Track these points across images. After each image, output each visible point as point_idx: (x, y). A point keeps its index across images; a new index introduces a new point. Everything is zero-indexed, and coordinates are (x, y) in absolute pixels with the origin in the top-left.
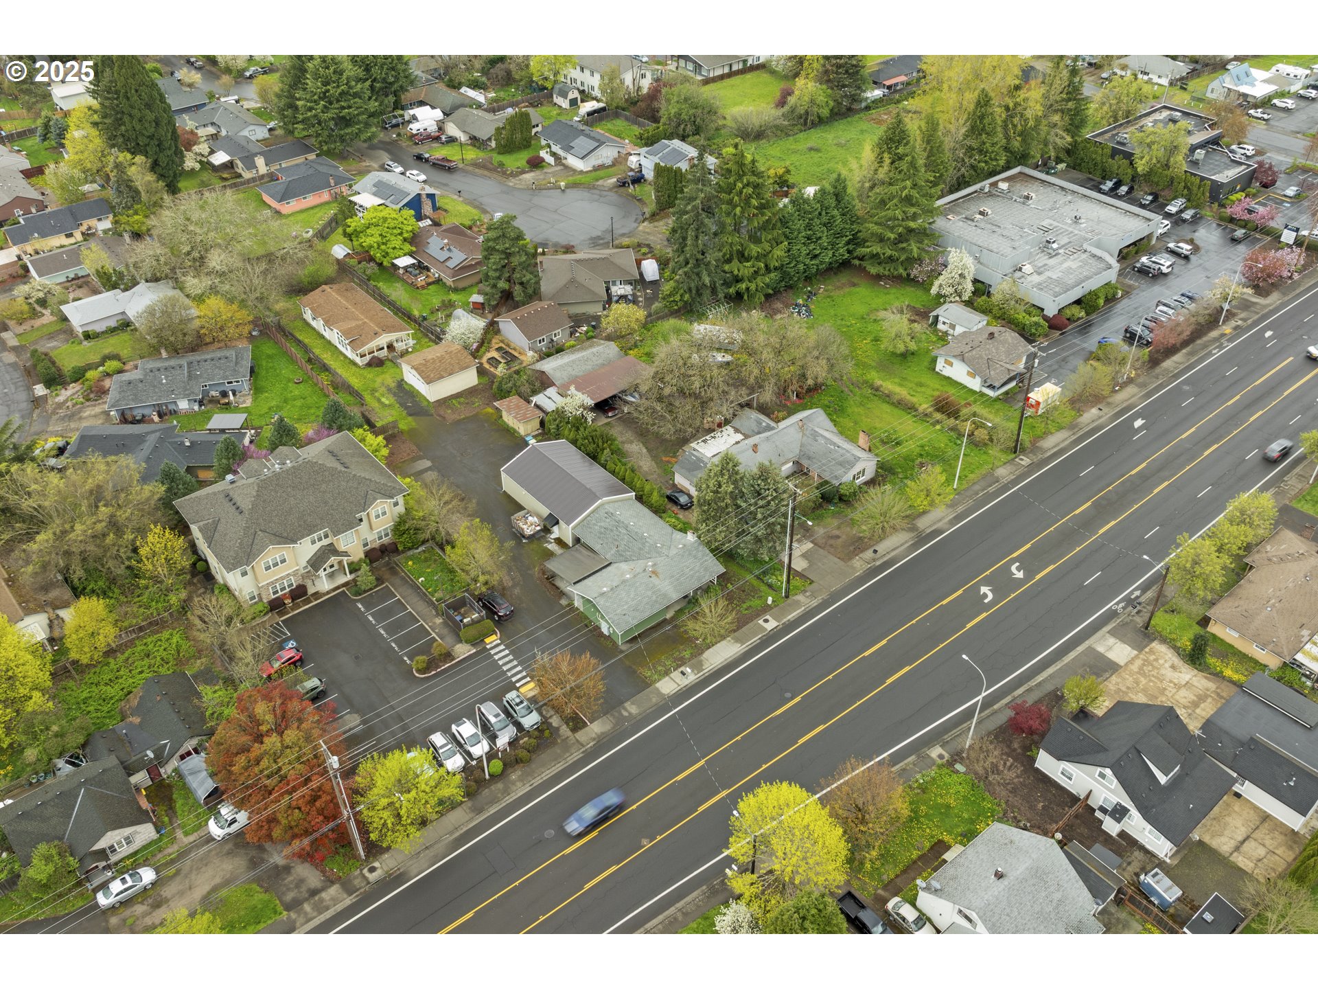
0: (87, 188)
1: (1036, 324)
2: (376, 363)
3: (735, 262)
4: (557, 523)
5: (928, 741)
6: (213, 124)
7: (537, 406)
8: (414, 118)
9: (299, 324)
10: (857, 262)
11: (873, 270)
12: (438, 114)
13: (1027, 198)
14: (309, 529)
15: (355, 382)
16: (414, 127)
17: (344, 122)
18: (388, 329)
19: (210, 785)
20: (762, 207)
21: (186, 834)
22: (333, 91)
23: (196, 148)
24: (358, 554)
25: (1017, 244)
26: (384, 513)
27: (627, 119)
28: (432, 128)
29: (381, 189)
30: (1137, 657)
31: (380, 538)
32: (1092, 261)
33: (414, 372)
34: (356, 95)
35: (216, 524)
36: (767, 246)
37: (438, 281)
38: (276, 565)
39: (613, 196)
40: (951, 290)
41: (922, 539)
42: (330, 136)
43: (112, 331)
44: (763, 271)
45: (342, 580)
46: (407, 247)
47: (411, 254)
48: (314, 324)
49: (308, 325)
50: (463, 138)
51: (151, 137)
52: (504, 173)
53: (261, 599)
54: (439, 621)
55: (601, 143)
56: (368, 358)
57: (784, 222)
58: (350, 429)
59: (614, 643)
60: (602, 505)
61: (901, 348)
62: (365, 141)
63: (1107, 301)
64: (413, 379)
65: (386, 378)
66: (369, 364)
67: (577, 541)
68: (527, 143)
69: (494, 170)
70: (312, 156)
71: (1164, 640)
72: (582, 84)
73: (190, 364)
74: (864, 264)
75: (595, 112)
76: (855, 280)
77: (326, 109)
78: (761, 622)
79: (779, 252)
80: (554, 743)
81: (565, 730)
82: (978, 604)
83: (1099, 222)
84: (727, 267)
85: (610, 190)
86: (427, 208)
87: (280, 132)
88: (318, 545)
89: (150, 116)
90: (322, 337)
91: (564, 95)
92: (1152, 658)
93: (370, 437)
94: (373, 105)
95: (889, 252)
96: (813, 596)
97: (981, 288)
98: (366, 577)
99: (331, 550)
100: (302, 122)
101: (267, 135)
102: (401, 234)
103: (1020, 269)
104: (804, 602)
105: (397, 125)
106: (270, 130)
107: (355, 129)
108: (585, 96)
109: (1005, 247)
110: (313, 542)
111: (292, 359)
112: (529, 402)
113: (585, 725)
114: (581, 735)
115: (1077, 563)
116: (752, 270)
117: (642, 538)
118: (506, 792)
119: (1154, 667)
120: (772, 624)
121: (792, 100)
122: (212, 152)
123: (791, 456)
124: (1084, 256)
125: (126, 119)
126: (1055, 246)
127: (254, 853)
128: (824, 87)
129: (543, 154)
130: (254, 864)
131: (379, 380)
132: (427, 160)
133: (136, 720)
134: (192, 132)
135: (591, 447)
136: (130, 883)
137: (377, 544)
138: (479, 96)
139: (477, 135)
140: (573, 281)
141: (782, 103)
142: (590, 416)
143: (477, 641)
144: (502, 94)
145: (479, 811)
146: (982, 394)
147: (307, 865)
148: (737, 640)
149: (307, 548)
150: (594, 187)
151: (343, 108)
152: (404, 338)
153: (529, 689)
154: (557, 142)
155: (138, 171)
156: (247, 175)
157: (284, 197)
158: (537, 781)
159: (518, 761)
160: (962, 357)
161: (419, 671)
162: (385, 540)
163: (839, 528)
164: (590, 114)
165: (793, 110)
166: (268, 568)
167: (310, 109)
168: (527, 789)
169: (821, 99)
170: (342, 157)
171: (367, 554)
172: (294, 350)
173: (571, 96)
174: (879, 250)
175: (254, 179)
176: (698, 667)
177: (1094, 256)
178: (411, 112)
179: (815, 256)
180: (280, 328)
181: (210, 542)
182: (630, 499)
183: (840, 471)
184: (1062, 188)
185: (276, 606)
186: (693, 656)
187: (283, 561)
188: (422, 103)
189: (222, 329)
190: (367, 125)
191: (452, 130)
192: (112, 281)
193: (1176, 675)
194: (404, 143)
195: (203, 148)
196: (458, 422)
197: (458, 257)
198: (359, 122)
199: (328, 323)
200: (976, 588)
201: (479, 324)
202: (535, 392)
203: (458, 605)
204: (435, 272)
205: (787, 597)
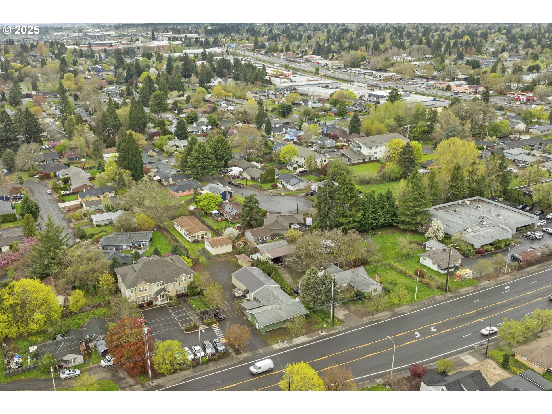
0: (108, 184)
1: (469, 250)
2: (196, 242)
3: (341, 218)
4: (248, 292)
5: (377, 377)
6: (157, 168)
7: (252, 258)
8: (232, 170)
9: (172, 229)
10: (395, 224)
11: (401, 227)
12: (241, 169)
13: (477, 207)
14: (157, 280)
15: (187, 247)
16: (231, 173)
17: (204, 168)
18: (202, 230)
19: (105, 348)
20: (352, 197)
21: (93, 364)
22: (201, 156)
23: (149, 174)
24: (173, 294)
25: (465, 221)
26: (185, 280)
27: (315, 175)
28: (238, 174)
29: (211, 189)
30: (478, 363)
31: (182, 290)
32: (501, 230)
33: (209, 244)
34: (209, 158)
35: (126, 274)
36: (354, 212)
37: (226, 220)
38: (143, 290)
39: (303, 199)
40: (433, 235)
41: (395, 315)
42: (198, 173)
43: (106, 225)
44: (352, 222)
45: (166, 302)
46: (217, 207)
47: (218, 210)
48: (177, 228)
49: (175, 229)
50: (248, 177)
51: (134, 166)
52: (261, 189)
53: (136, 303)
54: (197, 317)
55: (301, 181)
56: (193, 239)
57: (363, 204)
58: (180, 255)
59: (260, 332)
60: (266, 287)
61: (404, 252)
62: (211, 175)
63: (506, 245)
64: (208, 247)
65: (199, 247)
66: (193, 242)
67: (255, 299)
68: (273, 180)
69: (258, 188)
70: (190, 179)
71: (493, 359)
72: (300, 163)
73: (130, 234)
74: (398, 225)
75: (302, 172)
76: (395, 232)
77: (197, 162)
78: (320, 332)
79: (359, 214)
80: (229, 357)
81: (233, 354)
82: (413, 337)
83: (509, 217)
84: (337, 219)
85: (302, 197)
86: (228, 197)
87: (181, 172)
88: (160, 287)
89: (135, 159)
90: (179, 233)
91: (291, 166)
92: (485, 364)
93: (186, 259)
94: (216, 163)
95: (407, 220)
96: (343, 327)
97: (447, 237)
98: (174, 302)
99: (164, 289)
100: (189, 167)
101: (176, 173)
102: (215, 202)
103: (466, 230)
104: (339, 328)
105: (225, 173)
106: (177, 171)
107: (207, 171)
108: (300, 166)
109: (460, 222)
110: (158, 286)
111: (167, 238)
112: (249, 257)
113: (242, 353)
114: (239, 356)
115: (461, 330)
116: (347, 221)
117: (278, 298)
118: (207, 368)
119: (485, 367)
120: (324, 333)
121: (384, 170)
122: (154, 176)
123: (347, 281)
124: (498, 228)
125: (126, 160)
126: (484, 223)
127: (114, 372)
128: (398, 166)
129: (278, 184)
130: (113, 376)
131: (196, 247)
132: (233, 184)
133: (85, 329)
134: (149, 169)
135: (268, 271)
136: (72, 372)
137: (181, 292)
138: (259, 165)
139: (254, 176)
140: (276, 221)
141: (380, 172)
142: (271, 263)
143: (209, 324)
144: (268, 165)
145: (195, 372)
146: (438, 272)
147: (131, 379)
148: (308, 336)
149: (155, 288)
150: (295, 196)
151: (204, 163)
152: (209, 234)
153: (224, 340)
154: (284, 180)
155: (127, 175)
156: (165, 184)
157: (177, 191)
158: (219, 367)
159: (214, 360)
160: (430, 257)
161: (186, 331)
162: (184, 292)
163: (361, 308)
164: (300, 172)
165: (384, 174)
166: (141, 291)
167: (192, 162)
168: (215, 368)
169: (396, 170)
170: (201, 180)
171: (177, 295)
172: (168, 235)
173: (294, 166)
174: (404, 219)
175: (167, 186)
176: (291, 342)
177: (502, 228)
178: (231, 168)
179: (376, 219)
180: (165, 229)
181: (123, 280)
182: (278, 287)
183: (365, 287)
184: (496, 205)
185: (141, 306)
186: (289, 339)
187: (146, 290)
188: (236, 166)
189: (144, 224)
190: (213, 170)
191: (245, 175)
192: (109, 209)
193: (495, 371)
194: (226, 178)
195: (152, 174)
196: (222, 262)
197: (235, 211)
198: (209, 168)
199: (181, 227)
200: (414, 332)
201: (237, 232)
202: (252, 254)
203: (206, 313)
204: (226, 217)
205: (333, 326)
